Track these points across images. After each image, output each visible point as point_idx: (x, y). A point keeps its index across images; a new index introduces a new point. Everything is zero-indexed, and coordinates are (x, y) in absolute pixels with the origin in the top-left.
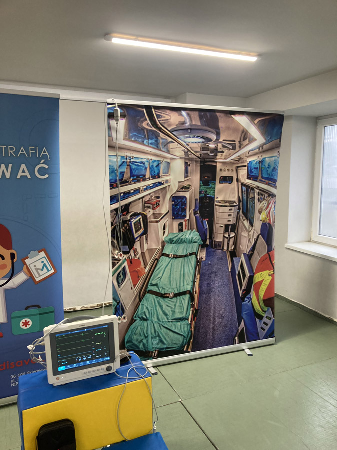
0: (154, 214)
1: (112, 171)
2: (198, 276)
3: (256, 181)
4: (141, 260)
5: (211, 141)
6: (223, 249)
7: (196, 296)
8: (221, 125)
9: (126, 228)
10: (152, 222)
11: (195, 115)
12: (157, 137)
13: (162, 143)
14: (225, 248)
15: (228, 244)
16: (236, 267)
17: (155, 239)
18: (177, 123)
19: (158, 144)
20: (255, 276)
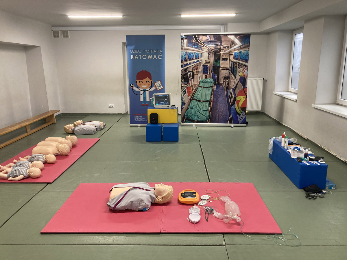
0: (196, 72)
1: (182, 57)
2: (213, 95)
3: (237, 60)
4: (191, 87)
5: (218, 45)
6: (223, 86)
7: (212, 103)
8: (223, 39)
9: (186, 76)
10: (195, 74)
11: (212, 36)
12: (198, 45)
13: (200, 47)
14: (224, 86)
15: (225, 84)
16: (228, 93)
17: (196, 81)
18: (205, 40)
19: (198, 47)
20: (237, 98)
